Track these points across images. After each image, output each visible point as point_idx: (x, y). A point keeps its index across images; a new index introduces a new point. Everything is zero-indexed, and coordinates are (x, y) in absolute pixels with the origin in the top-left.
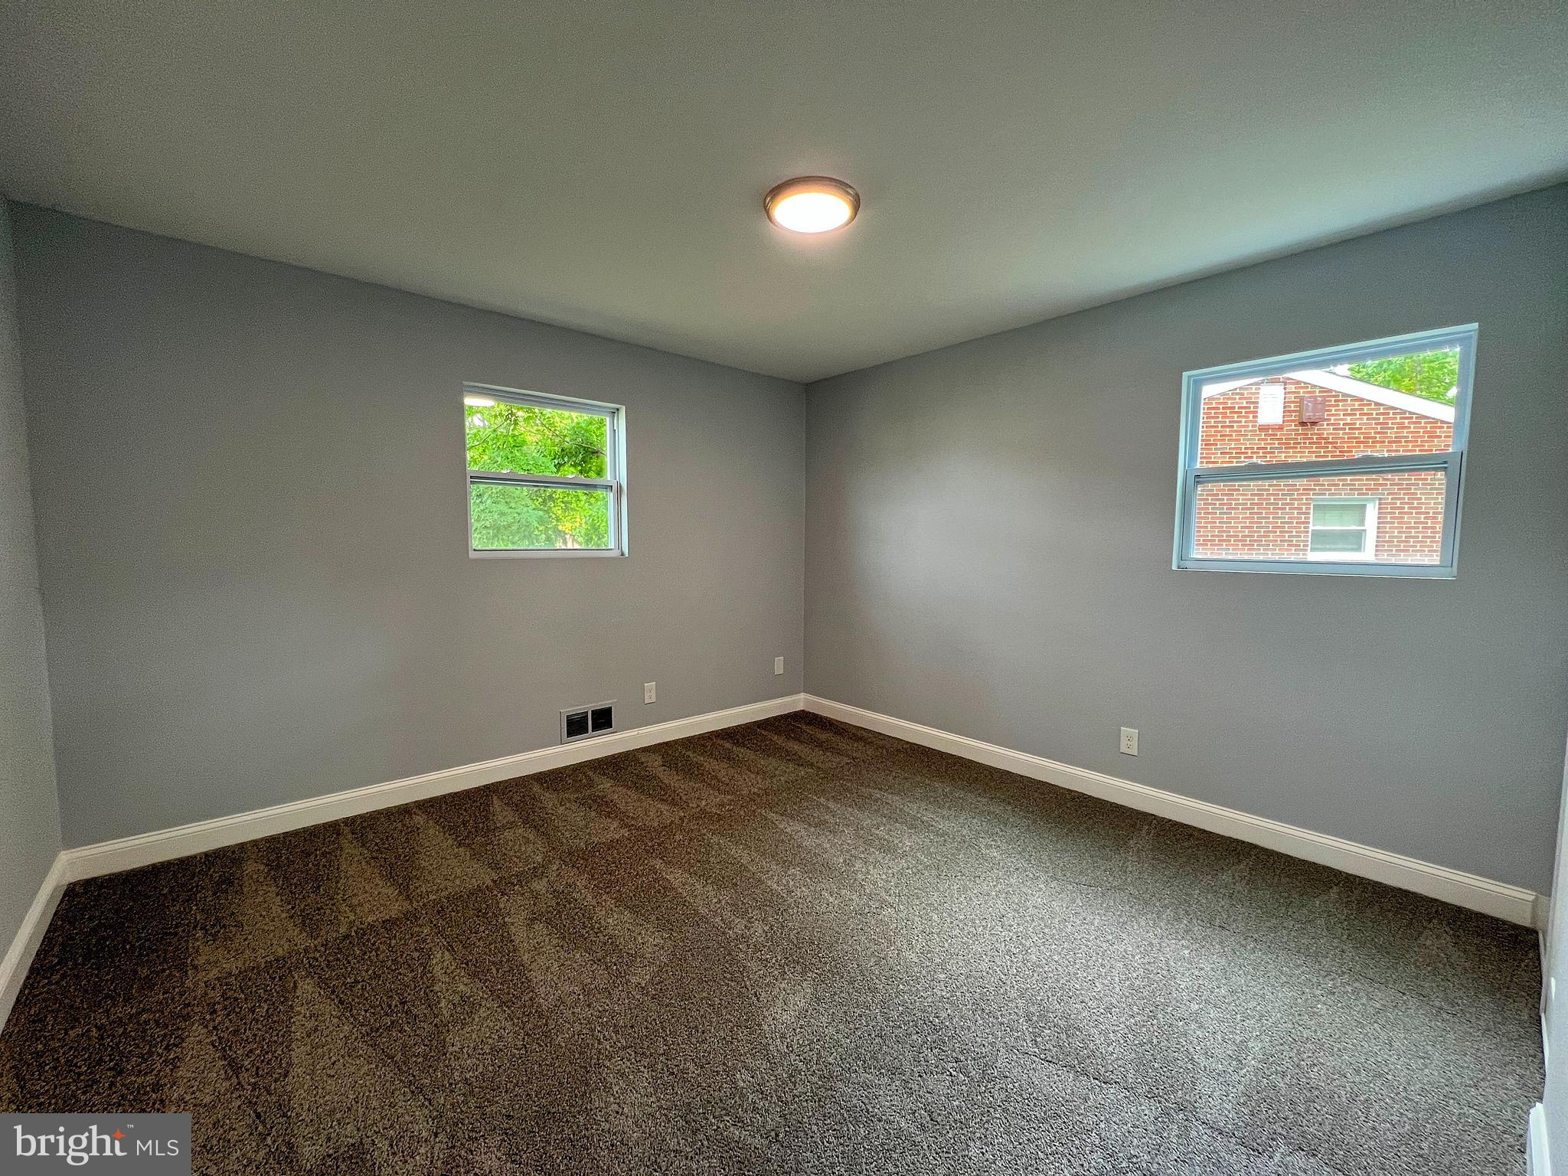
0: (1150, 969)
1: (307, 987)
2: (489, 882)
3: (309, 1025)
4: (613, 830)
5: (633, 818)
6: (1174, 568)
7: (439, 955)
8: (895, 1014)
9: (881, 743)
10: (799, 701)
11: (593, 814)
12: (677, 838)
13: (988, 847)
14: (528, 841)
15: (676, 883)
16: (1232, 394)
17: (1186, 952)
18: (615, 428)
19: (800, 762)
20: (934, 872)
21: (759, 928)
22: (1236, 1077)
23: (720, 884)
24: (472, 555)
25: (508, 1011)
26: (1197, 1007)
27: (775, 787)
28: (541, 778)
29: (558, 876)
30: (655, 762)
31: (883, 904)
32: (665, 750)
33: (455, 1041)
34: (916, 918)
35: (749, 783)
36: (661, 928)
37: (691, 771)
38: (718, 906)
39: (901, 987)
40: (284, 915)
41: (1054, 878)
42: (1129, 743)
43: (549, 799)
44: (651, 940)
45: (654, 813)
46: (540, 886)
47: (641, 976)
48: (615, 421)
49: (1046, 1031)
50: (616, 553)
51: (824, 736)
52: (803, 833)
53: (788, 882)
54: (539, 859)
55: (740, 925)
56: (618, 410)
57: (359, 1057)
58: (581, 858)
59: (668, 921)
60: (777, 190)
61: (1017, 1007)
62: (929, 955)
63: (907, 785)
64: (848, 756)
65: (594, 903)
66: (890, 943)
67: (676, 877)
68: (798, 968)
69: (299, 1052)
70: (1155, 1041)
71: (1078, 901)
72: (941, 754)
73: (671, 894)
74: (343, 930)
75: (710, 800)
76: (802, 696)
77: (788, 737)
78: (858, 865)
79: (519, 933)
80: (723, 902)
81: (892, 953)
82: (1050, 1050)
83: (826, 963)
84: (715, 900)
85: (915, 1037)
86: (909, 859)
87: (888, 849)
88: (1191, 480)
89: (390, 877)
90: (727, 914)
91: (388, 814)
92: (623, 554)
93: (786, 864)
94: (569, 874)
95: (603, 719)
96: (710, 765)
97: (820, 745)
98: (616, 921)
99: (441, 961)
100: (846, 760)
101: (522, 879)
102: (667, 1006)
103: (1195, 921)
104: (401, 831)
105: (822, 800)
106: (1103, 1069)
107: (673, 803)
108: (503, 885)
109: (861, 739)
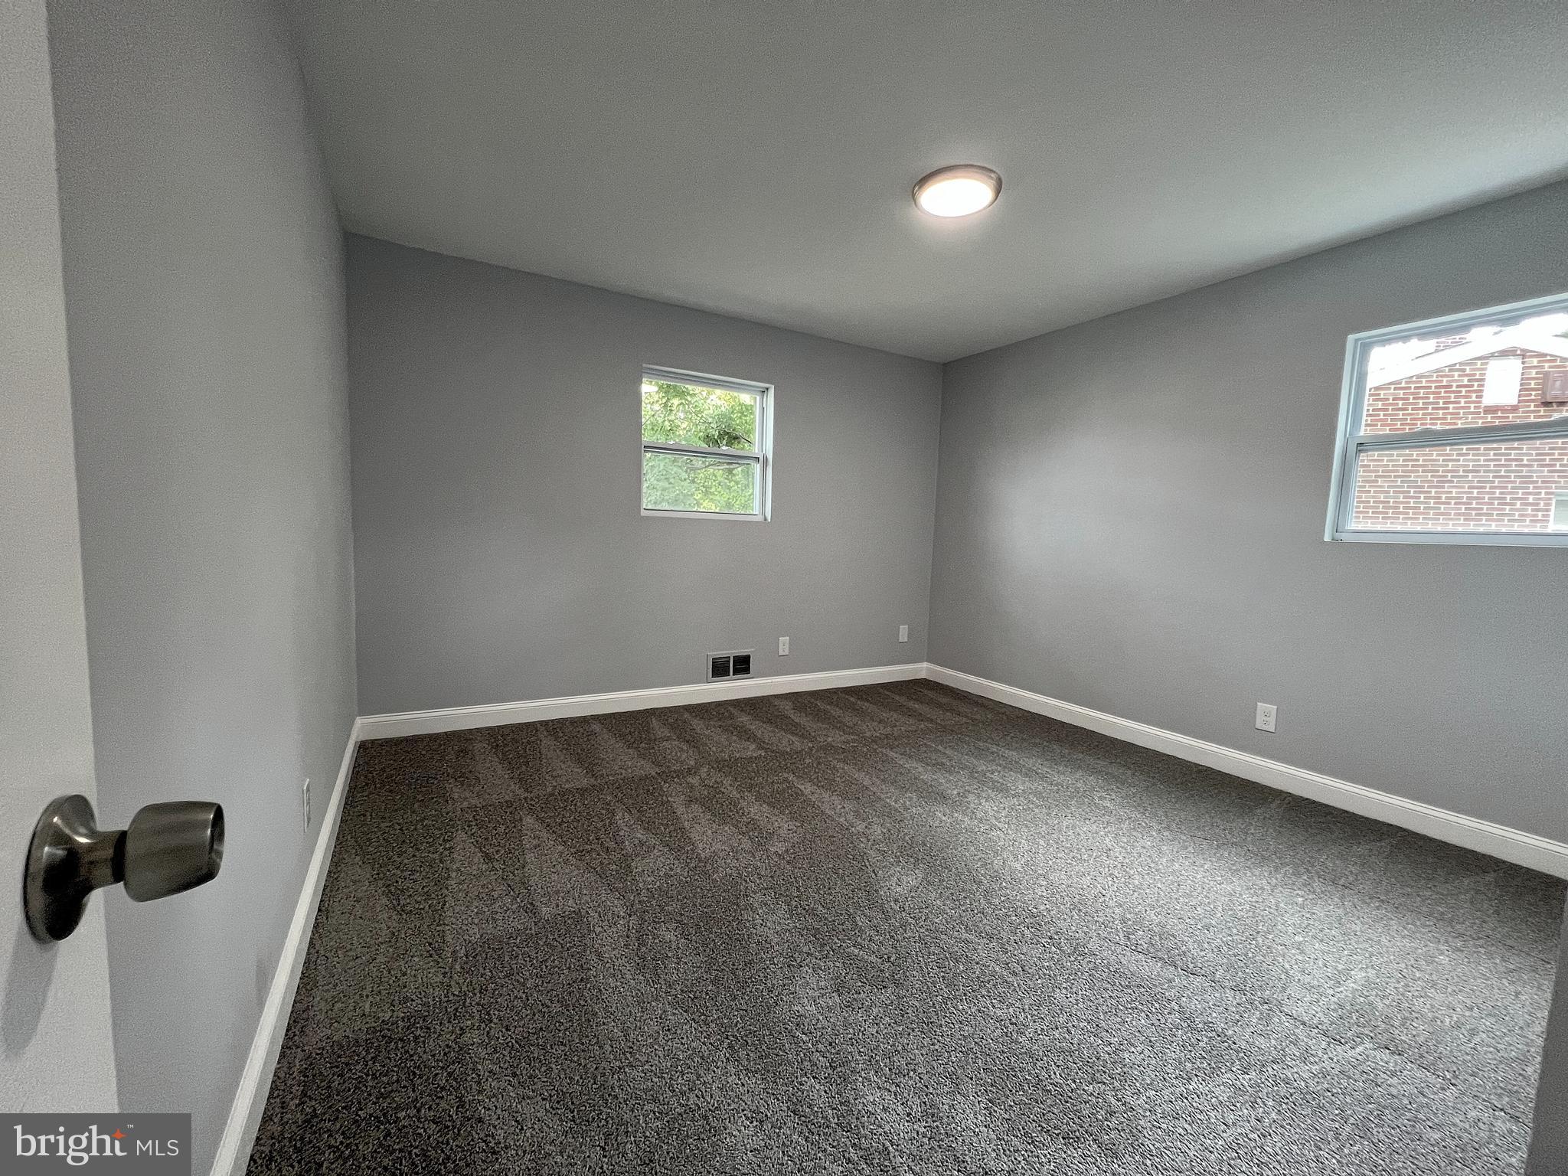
0: (1257, 906)
1: (529, 820)
2: (654, 773)
3: (535, 842)
4: (751, 750)
5: (768, 744)
6: (1327, 538)
7: (620, 814)
8: (997, 901)
9: (1003, 710)
10: (922, 670)
11: (734, 738)
12: (807, 761)
13: (1100, 798)
14: (682, 750)
15: (807, 792)
16: (1450, 371)
17: (1301, 899)
18: (764, 406)
19: (921, 718)
20: (1044, 811)
21: (877, 831)
22: (1331, 992)
23: (844, 796)
24: (643, 513)
25: (675, 854)
26: (1302, 939)
27: (896, 734)
28: (688, 708)
29: (708, 775)
30: (787, 707)
31: (992, 827)
32: (797, 699)
33: (637, 865)
34: (1023, 841)
35: (870, 729)
36: (792, 819)
37: (820, 716)
38: (843, 810)
39: (1004, 884)
40: (506, 776)
41: (1168, 828)
42: (1265, 718)
43: (698, 725)
44: (784, 825)
45: (786, 741)
46: (694, 780)
47: (778, 847)
48: (765, 400)
49: (1141, 933)
50: (760, 518)
51: (944, 700)
52: (921, 769)
53: (905, 802)
54: (692, 763)
55: (861, 827)
56: (767, 389)
57: (572, 865)
58: (726, 766)
59: (800, 815)
60: (924, 180)
61: (1114, 913)
62: (1032, 867)
63: (1025, 744)
64: (967, 717)
65: (738, 796)
66: (996, 853)
67: (807, 788)
68: (912, 860)
69: (530, 857)
70: (1250, 955)
71: (1190, 849)
72: (1063, 724)
73: (803, 798)
74: (549, 790)
75: (836, 738)
76: (925, 665)
77: (910, 698)
78: (971, 797)
79: (680, 810)
80: (847, 809)
81: (998, 862)
82: (1141, 945)
83: (936, 860)
84: (840, 807)
85: (1014, 918)
86: (1022, 799)
87: (1003, 790)
88: (1352, 448)
89: (579, 761)
90: (850, 817)
91: (574, 722)
92: (765, 519)
93: (903, 789)
94: (716, 776)
95: (742, 665)
96: (836, 712)
97: (940, 706)
98: (756, 810)
99: (622, 818)
100: (964, 720)
101: (679, 774)
102: (799, 868)
103: (1316, 879)
104: (583, 734)
105: (940, 747)
106: (1192, 965)
107: (803, 736)
108: (666, 776)
109: (982, 705)
